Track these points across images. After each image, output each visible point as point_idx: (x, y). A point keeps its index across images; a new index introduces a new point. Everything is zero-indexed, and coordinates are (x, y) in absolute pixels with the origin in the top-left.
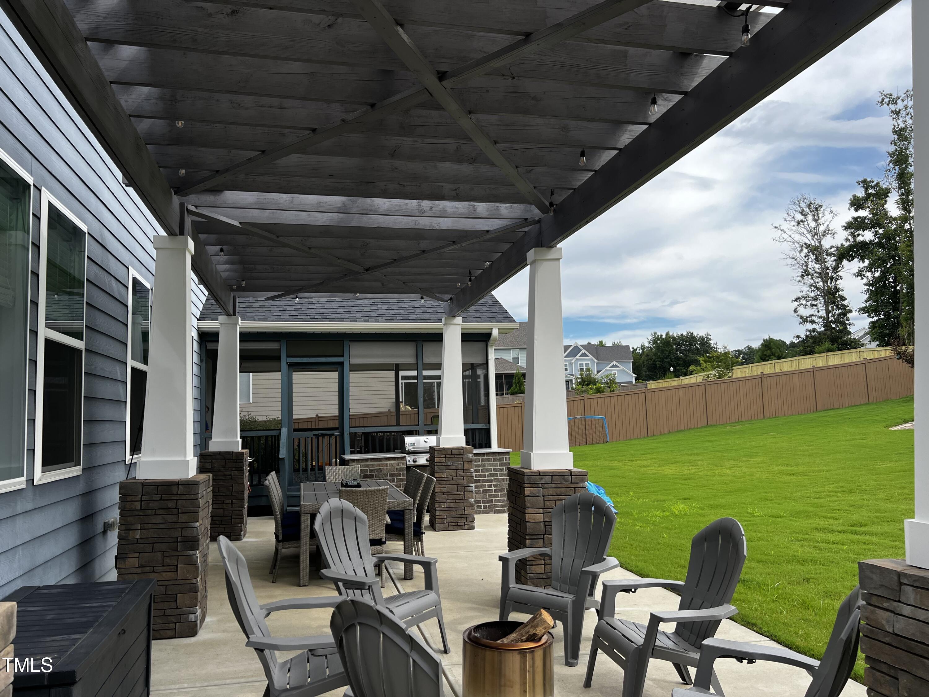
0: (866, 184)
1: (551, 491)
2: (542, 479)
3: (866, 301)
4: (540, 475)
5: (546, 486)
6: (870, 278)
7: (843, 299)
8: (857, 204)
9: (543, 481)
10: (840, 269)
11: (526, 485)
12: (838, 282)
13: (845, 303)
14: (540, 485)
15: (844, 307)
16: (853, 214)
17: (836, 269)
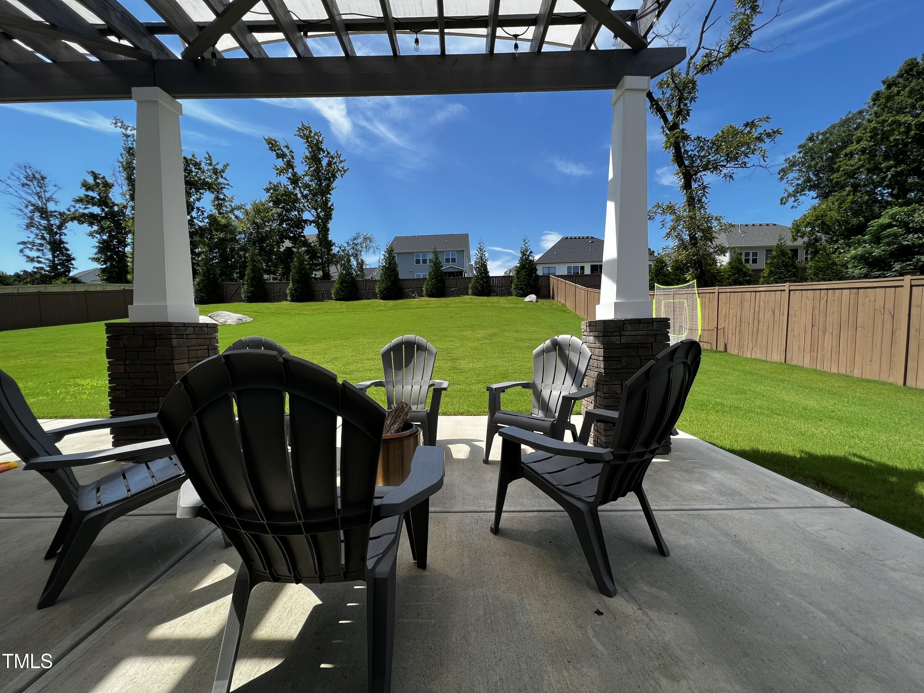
0: (95, 176)
1: (194, 342)
2: (186, 330)
3: (96, 254)
4: (184, 326)
5: (189, 337)
6: (99, 238)
7: (67, 250)
8: (87, 186)
9: (187, 332)
10: (63, 228)
11: (174, 336)
12: (62, 237)
13: (69, 253)
14: (185, 336)
15: (69, 256)
16: (82, 192)
17: (60, 227)
